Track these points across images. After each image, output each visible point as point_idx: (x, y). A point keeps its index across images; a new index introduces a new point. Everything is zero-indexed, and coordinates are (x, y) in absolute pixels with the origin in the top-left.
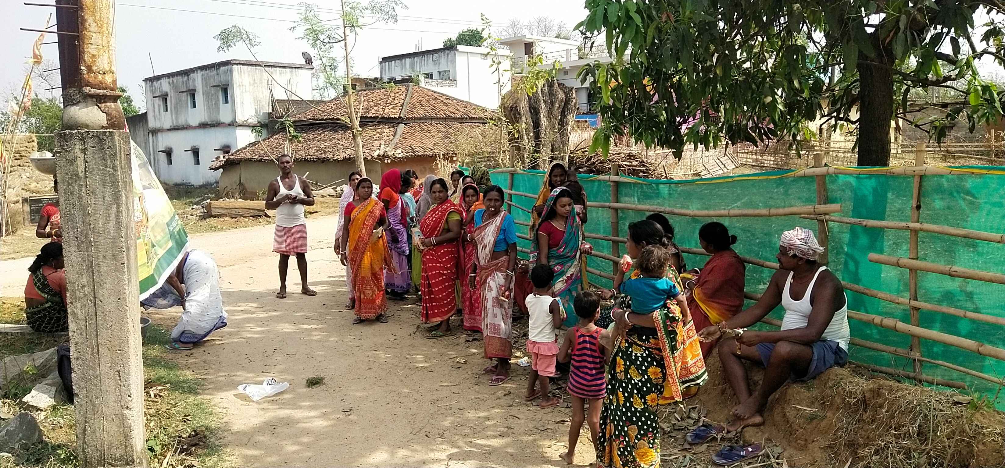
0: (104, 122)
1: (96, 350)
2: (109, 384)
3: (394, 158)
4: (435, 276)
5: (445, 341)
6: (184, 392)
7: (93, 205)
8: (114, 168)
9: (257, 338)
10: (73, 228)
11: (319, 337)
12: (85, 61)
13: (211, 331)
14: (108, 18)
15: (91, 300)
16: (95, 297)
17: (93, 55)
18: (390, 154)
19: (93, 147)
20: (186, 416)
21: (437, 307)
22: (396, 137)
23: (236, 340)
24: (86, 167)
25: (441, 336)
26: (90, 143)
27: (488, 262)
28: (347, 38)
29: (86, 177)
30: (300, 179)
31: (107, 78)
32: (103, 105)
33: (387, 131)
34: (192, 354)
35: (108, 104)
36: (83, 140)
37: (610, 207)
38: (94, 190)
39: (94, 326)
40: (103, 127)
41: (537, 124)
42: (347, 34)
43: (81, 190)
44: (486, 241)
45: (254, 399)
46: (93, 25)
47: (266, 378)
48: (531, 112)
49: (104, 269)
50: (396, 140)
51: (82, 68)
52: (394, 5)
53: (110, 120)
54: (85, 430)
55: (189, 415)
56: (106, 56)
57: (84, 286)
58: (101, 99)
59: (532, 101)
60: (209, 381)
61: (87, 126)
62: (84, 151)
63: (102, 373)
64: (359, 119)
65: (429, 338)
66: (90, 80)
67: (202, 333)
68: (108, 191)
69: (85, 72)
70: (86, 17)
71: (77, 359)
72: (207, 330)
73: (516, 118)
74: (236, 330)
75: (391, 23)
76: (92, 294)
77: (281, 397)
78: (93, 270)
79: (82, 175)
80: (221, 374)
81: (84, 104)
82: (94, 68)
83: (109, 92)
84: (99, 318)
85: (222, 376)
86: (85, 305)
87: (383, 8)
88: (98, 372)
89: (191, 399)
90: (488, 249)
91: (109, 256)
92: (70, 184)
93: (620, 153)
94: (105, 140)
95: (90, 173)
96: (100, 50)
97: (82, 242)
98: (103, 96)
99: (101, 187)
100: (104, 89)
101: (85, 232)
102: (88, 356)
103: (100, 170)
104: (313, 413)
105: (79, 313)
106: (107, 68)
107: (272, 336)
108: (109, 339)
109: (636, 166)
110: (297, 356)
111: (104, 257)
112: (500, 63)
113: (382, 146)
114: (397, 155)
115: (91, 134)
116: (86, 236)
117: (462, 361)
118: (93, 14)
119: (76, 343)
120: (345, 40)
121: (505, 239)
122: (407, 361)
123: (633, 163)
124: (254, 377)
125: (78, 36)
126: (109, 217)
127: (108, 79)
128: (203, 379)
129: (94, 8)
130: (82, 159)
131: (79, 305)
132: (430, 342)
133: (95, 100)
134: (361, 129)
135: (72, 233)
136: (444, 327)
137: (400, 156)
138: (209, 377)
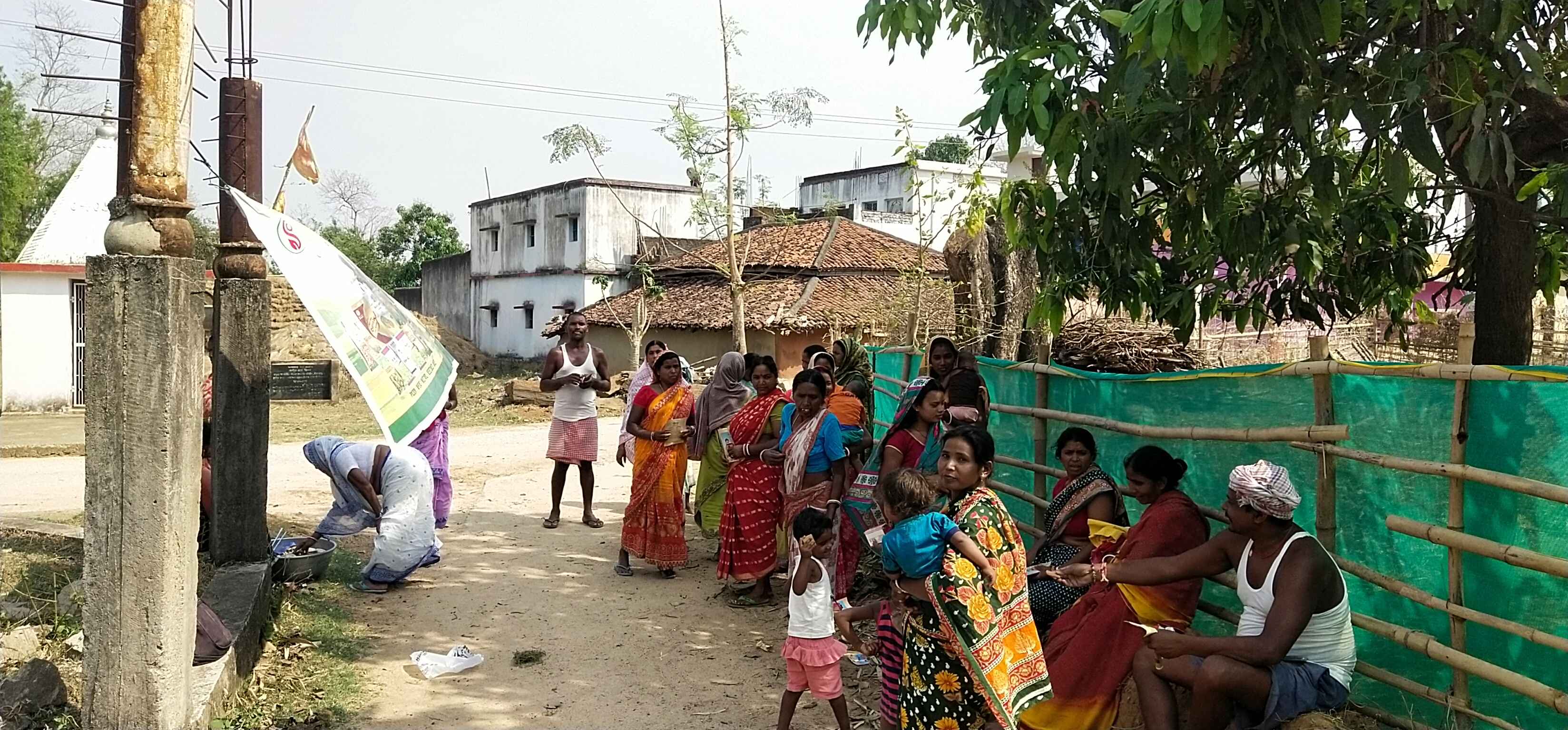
0: (157, 246)
1: (117, 575)
2: (131, 626)
3: (796, 329)
4: (745, 508)
5: (755, 613)
6: (336, 655)
7: (130, 363)
8: (164, 311)
9: (485, 584)
10: (101, 395)
11: (571, 590)
12: (137, 157)
13: (415, 567)
14: (175, 97)
15: (116, 501)
16: (122, 497)
17: (149, 150)
18: (790, 321)
19: (136, 280)
20: (316, 691)
21: (748, 557)
22: (804, 296)
23: (451, 585)
24: (125, 308)
25: (751, 605)
26: (134, 273)
27: (798, 489)
28: (732, 147)
29: (124, 322)
30: (594, 350)
31: (167, 182)
32: (158, 220)
33: (791, 285)
34: (380, 600)
35: (166, 219)
36: (123, 268)
37: (1033, 415)
38: (133, 341)
39: (119, 538)
40: (154, 252)
41: (1000, 282)
42: (731, 141)
43: (116, 341)
44: (794, 456)
45: (427, 676)
46: (153, 106)
47: (455, 646)
48: (991, 262)
49: (138, 456)
50: (803, 302)
51: (133, 167)
52: (807, 98)
53: (165, 242)
54: (94, 691)
55: (322, 690)
56: (168, 152)
57: (108, 480)
58: (155, 212)
59: (995, 245)
60: (382, 642)
61: (131, 249)
62: (124, 284)
63: (124, 608)
64: (742, 268)
65: (733, 606)
66: (143, 184)
67: (401, 569)
68: (153, 343)
69: (136, 173)
70: (143, 96)
71: (92, 585)
72: (409, 566)
73: (966, 270)
74: (460, 569)
75: (801, 124)
76: (120, 492)
77: (468, 677)
78: (122, 457)
79: (118, 319)
80: (404, 633)
81: (131, 219)
82: (150, 168)
83: (167, 203)
84: (126, 528)
85: (404, 637)
86: (108, 507)
87: (790, 103)
88: (118, 608)
89: (342, 667)
90: (796, 468)
91: (146, 437)
92: (101, 331)
93: (1141, 334)
94: (154, 270)
95: (131, 316)
96: (159, 142)
97: (112, 416)
98: (157, 207)
99: (143, 338)
100: (161, 197)
101: (116, 401)
102: (106, 583)
103: (143, 312)
104: (502, 706)
105: (100, 518)
106: (169, 167)
107: (505, 583)
108: (137, 560)
109: (1168, 356)
110: (525, 617)
111: (140, 439)
112: (921, 183)
113: (781, 310)
114: (799, 324)
115: (136, 261)
116: (118, 407)
117: (765, 647)
118: (154, 93)
119: (92, 562)
120: (728, 149)
121: (824, 453)
122: (682, 638)
123: (1165, 351)
124: (447, 642)
125: (131, 122)
126: (151, 381)
127: (170, 184)
128: (376, 638)
129: (156, 83)
130: (121, 296)
131: (100, 507)
132: (730, 613)
133: (146, 212)
134: (743, 283)
135: (98, 402)
136: (758, 591)
137: (804, 325)
138: (386, 637)
